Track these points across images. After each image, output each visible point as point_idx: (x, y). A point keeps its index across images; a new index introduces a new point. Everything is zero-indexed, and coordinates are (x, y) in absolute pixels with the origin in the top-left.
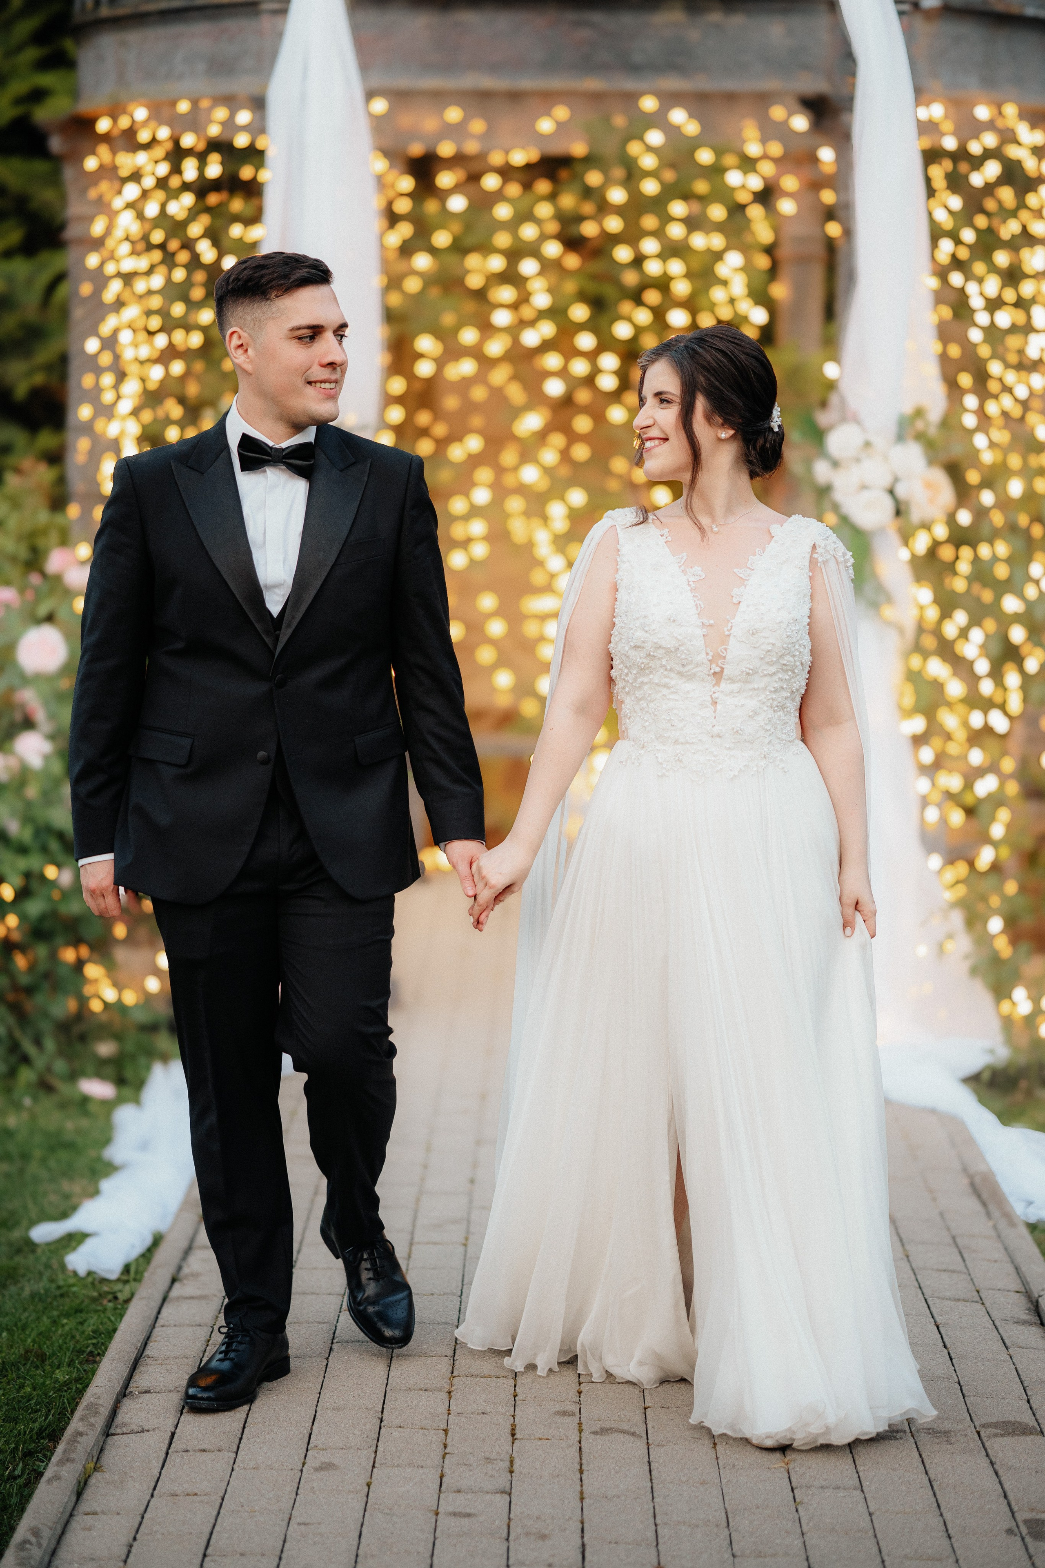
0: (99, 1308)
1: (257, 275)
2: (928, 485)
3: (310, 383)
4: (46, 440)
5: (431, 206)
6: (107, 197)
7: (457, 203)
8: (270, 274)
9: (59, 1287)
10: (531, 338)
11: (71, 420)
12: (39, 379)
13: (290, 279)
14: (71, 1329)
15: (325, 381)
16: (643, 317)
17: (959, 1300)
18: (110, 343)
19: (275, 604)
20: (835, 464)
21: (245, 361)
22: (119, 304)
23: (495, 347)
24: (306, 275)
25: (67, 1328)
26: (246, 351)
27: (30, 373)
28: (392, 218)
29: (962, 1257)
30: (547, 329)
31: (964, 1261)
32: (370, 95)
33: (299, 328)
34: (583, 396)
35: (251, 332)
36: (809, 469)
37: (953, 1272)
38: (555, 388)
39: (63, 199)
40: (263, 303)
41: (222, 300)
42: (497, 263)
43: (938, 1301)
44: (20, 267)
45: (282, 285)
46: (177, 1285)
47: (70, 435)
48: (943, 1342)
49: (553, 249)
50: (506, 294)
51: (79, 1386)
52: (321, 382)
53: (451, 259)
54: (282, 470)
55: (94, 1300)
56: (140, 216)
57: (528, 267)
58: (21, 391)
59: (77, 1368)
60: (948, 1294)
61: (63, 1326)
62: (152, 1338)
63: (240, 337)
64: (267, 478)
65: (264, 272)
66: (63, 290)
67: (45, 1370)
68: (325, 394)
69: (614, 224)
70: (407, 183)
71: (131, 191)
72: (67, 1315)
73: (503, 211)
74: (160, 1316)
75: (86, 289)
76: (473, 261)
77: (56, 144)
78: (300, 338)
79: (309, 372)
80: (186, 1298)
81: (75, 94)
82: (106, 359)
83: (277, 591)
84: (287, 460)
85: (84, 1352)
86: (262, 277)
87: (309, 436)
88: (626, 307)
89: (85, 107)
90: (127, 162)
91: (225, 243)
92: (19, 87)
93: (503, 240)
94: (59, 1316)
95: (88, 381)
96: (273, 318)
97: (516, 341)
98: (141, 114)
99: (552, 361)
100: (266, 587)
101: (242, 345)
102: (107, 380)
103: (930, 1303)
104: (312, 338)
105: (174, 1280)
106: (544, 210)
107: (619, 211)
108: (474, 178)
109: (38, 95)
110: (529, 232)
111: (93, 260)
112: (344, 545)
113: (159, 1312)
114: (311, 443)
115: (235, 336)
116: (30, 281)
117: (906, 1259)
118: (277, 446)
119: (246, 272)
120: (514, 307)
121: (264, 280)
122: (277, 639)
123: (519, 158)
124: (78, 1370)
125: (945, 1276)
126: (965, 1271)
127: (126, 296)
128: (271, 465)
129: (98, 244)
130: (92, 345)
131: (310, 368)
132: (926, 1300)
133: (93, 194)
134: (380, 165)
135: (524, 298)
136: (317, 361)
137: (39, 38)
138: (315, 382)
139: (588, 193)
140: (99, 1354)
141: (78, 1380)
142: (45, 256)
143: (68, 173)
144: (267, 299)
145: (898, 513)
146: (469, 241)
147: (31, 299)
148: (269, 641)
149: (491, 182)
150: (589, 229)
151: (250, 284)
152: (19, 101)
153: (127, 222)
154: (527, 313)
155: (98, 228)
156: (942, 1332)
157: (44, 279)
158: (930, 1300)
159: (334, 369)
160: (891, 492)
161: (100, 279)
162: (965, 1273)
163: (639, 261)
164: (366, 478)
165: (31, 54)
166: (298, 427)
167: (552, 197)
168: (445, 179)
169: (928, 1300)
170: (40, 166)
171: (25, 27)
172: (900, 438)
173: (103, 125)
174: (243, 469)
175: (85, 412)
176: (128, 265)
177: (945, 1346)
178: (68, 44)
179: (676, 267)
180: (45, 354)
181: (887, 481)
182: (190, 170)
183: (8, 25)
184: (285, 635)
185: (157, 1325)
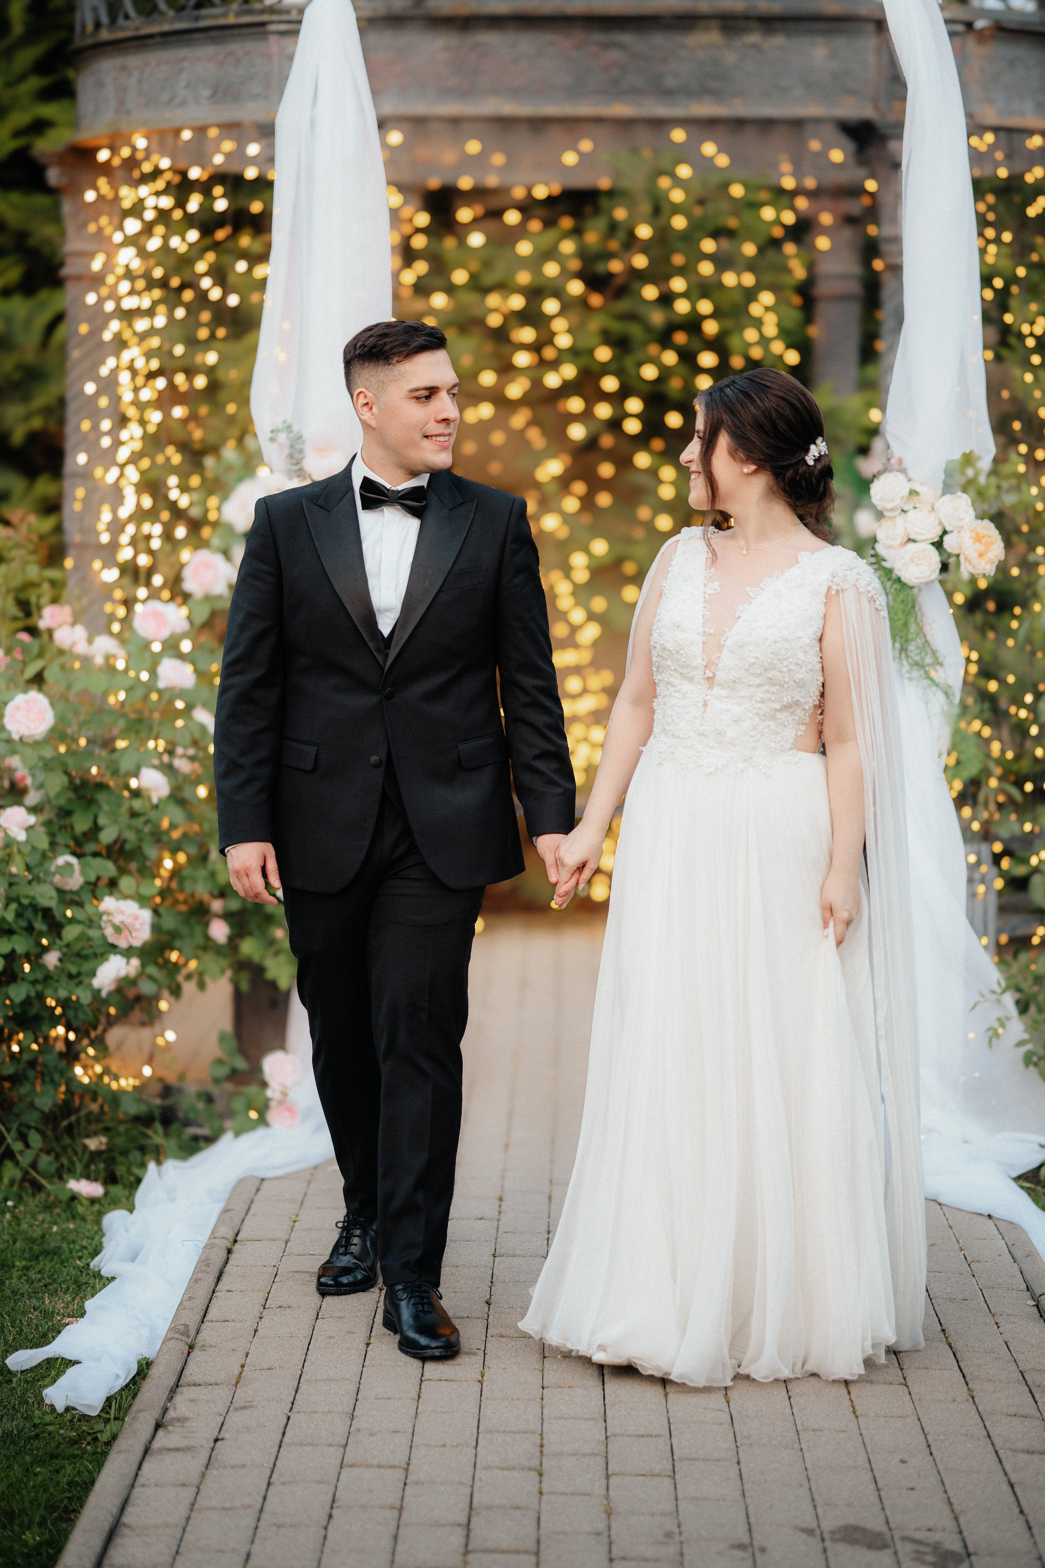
0: (79, 1452)
1: (381, 342)
2: (978, 539)
3: (427, 437)
4: (44, 487)
5: (450, 243)
6: (108, 231)
7: (476, 239)
8: (392, 342)
9: (35, 1426)
10: (552, 380)
11: (68, 467)
12: (37, 423)
13: (409, 346)
14: (44, 1480)
15: (440, 435)
16: (670, 358)
17: (1033, 1453)
18: (109, 385)
19: (386, 626)
20: (880, 515)
21: (370, 418)
22: (120, 344)
23: (515, 390)
24: (423, 342)
25: (40, 1479)
26: (371, 408)
27: (27, 418)
28: (408, 255)
29: (1034, 1397)
30: (569, 371)
31: (1036, 1402)
32: (383, 124)
33: (417, 390)
34: (607, 441)
35: (375, 392)
36: (851, 521)
37: (1025, 1416)
38: (577, 432)
39: (62, 234)
40: (386, 367)
41: (350, 363)
42: (517, 302)
43: (1010, 1454)
44: (18, 306)
45: (402, 352)
46: (161, 1433)
47: (67, 483)
48: (1020, 1506)
49: (576, 288)
50: (527, 335)
51: (51, 1551)
52: (436, 436)
53: (469, 298)
54: (398, 509)
55: (74, 1442)
56: (142, 253)
57: (551, 306)
58: (18, 436)
59: (49, 1529)
60: (1020, 1445)
61: (36, 1475)
62: (132, 1500)
63: (366, 397)
64: (384, 515)
65: (387, 340)
66: (61, 332)
67: (14, 1530)
68: (440, 446)
69: (640, 261)
70: (423, 219)
71: (132, 226)
72: (41, 1462)
73: (524, 248)
74: (140, 1473)
75: (84, 329)
76: (493, 300)
77: (53, 176)
78: (418, 398)
79: (426, 427)
80: (170, 1450)
81: (74, 125)
82: (103, 402)
83: (389, 614)
84: (402, 501)
85: (58, 1507)
86: (385, 344)
87: (423, 481)
88: (653, 349)
89: (84, 136)
90: (128, 196)
91: (231, 279)
92: (19, 118)
93: (524, 278)
94: (32, 1464)
95: (86, 425)
96: (395, 381)
97: (537, 383)
98: (141, 143)
99: (576, 405)
100: (379, 610)
101: (367, 403)
102: (106, 425)
103: (1002, 1456)
104: (428, 397)
105: (158, 1426)
106: (568, 247)
107: (645, 247)
108: (495, 214)
109: (40, 126)
110: (551, 269)
111: (91, 299)
112: (449, 573)
113: (139, 1468)
114: (423, 486)
115: (362, 396)
116: (28, 321)
117: (971, 1400)
118: (394, 488)
119: (371, 339)
120: (536, 348)
121: (387, 348)
122: (387, 656)
123: (541, 192)
124: (50, 1531)
125: (1016, 1421)
126: (1038, 1415)
127: (127, 335)
128: (388, 505)
129: (97, 280)
130: (90, 388)
131: (427, 424)
132: (996, 1452)
133: (92, 228)
134: (396, 199)
135: (546, 339)
136: (433, 417)
137: (41, 67)
138: (431, 436)
139: (613, 227)
140: (74, 1511)
141: (49, 1543)
142: (44, 295)
143: (67, 207)
144: (390, 364)
145: (945, 568)
146: (489, 279)
147: (30, 339)
148: (380, 658)
149: (512, 217)
150: (616, 266)
151: (374, 350)
152: (18, 134)
153: (127, 257)
154: (549, 353)
155: (97, 265)
156: (1019, 1493)
157: (44, 318)
158: (1001, 1452)
159: (448, 424)
160: (938, 545)
161: (100, 319)
162: (1038, 1418)
163: (666, 299)
164: (472, 516)
165: (34, 83)
166: (414, 474)
167: (577, 232)
168: (464, 215)
169: (999, 1453)
170: (41, 201)
171: (27, 56)
172: (947, 489)
173: (103, 155)
174: (363, 509)
175: (82, 459)
176: (129, 303)
177: (1022, 1512)
178: (71, 74)
179: (705, 307)
180: (43, 398)
181: (935, 536)
182: (194, 204)
183: (9, 53)
184: (393, 653)
185: (137, 1484)
